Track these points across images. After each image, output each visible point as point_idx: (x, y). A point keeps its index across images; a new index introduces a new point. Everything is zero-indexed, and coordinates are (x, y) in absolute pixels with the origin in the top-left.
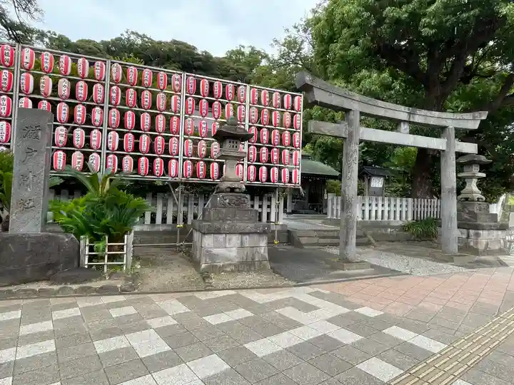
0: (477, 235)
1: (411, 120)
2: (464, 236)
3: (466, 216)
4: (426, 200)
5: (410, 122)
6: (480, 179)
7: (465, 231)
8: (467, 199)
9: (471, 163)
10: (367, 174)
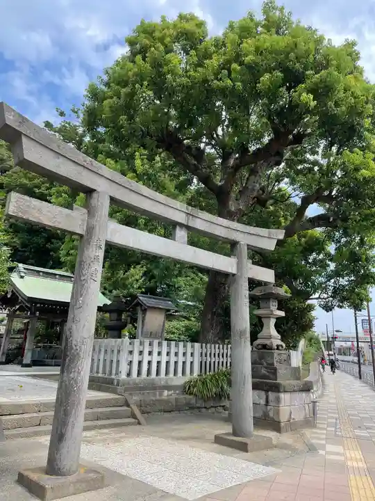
0: (278, 400)
1: (190, 224)
2: (263, 402)
3: (264, 371)
4: (217, 346)
5: (188, 228)
6: (279, 319)
7: (263, 394)
8: (264, 347)
9: (268, 297)
10: (141, 306)
